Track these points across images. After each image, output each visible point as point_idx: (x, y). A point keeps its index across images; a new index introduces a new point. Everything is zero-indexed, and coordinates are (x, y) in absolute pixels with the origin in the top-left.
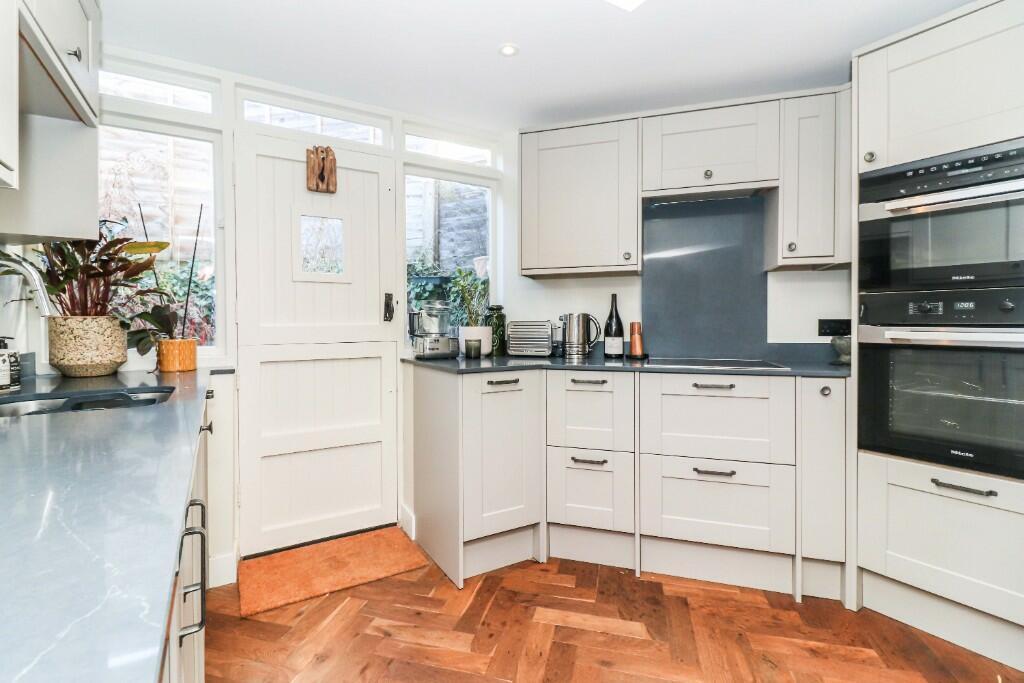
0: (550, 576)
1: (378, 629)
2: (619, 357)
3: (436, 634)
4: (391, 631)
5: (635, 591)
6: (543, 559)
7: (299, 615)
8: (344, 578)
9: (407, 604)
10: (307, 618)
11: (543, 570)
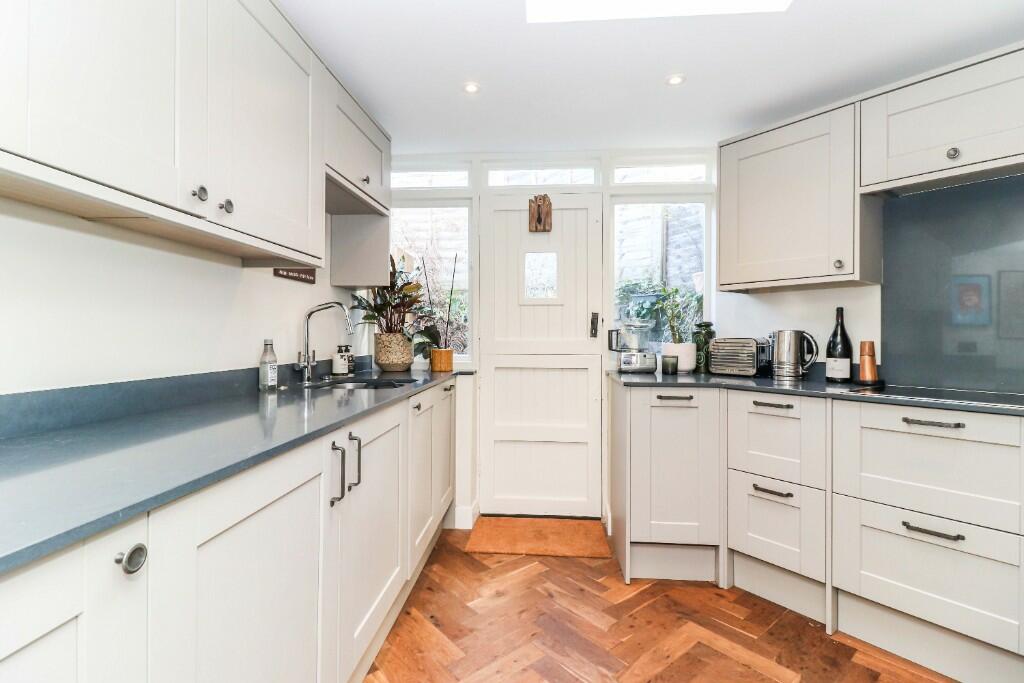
0: (723, 601)
1: (546, 590)
2: (844, 382)
3: (587, 609)
4: (555, 594)
5: (814, 646)
6: (723, 584)
7: (499, 562)
8: (540, 547)
9: (577, 580)
10: (503, 566)
11: (717, 594)
